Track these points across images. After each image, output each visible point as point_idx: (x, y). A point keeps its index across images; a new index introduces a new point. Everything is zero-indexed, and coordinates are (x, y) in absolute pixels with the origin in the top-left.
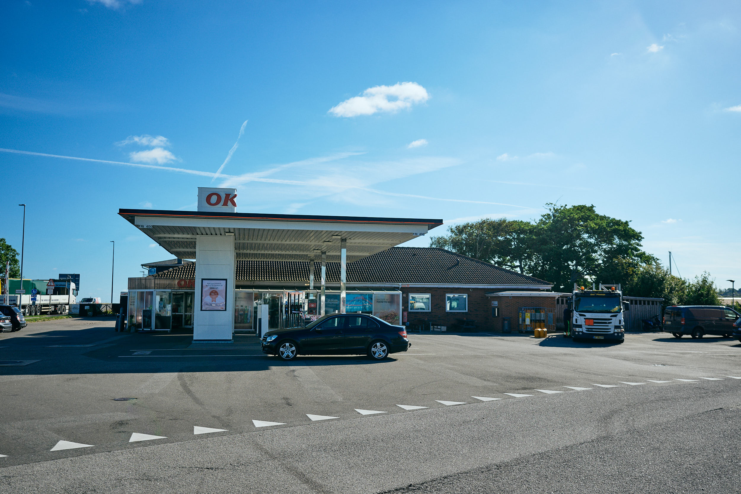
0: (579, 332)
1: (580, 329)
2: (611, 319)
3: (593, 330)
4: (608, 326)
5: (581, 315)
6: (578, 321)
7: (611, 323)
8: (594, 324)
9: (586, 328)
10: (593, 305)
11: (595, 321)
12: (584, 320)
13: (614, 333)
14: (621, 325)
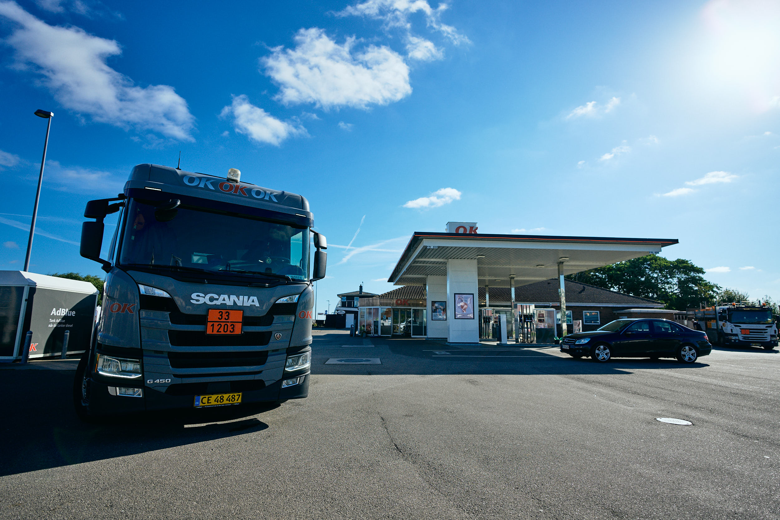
0: (735, 340)
1: (737, 338)
2: (767, 329)
3: (750, 338)
4: (764, 335)
5: (736, 326)
6: (733, 330)
7: (767, 332)
8: (751, 334)
9: (742, 337)
10: (745, 318)
11: (750, 331)
12: (740, 330)
13: (771, 341)
14: (776, 334)
